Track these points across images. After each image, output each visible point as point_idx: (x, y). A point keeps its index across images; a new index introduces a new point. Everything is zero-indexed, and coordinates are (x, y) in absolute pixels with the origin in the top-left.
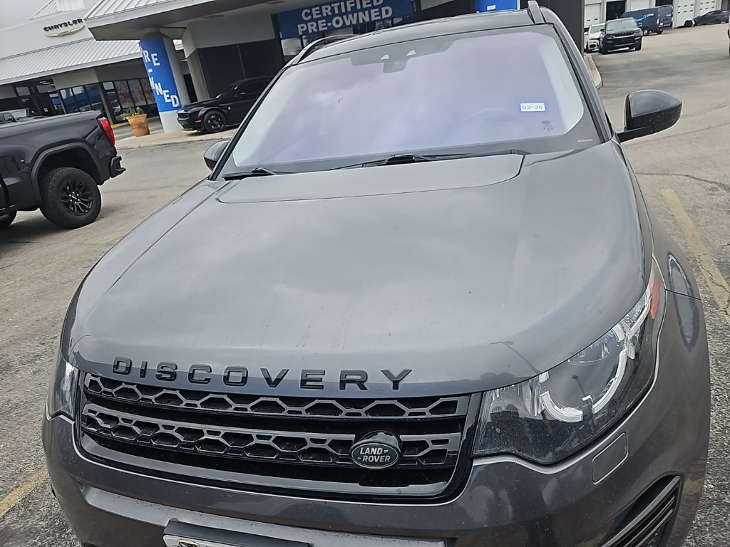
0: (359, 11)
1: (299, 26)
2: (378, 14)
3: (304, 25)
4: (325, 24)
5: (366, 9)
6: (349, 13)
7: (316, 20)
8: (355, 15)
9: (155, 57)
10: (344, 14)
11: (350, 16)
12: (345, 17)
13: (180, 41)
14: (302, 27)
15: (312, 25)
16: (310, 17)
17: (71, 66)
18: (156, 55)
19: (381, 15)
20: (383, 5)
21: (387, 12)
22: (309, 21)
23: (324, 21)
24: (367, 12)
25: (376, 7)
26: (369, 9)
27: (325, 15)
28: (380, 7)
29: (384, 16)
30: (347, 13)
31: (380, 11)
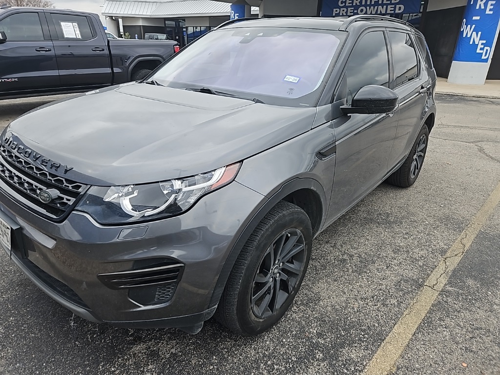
0: (380, 5)
1: (335, 10)
2: (393, 9)
3: (338, 10)
4: (352, 11)
5: (385, 4)
6: (372, 5)
7: (347, 7)
8: (376, 7)
9: (237, 16)
10: (368, 5)
11: (372, 7)
12: (368, 8)
13: (257, 8)
14: (336, 11)
15: (343, 10)
16: (344, 4)
17: (191, 14)
18: (238, 14)
19: (395, 10)
20: (398, 3)
21: (400, 9)
22: (342, 7)
23: (353, 8)
24: (385, 7)
25: (393, 4)
26: (387, 5)
27: (354, 4)
28: (396, 4)
29: (397, 11)
30: (370, 6)
31: (395, 8)
